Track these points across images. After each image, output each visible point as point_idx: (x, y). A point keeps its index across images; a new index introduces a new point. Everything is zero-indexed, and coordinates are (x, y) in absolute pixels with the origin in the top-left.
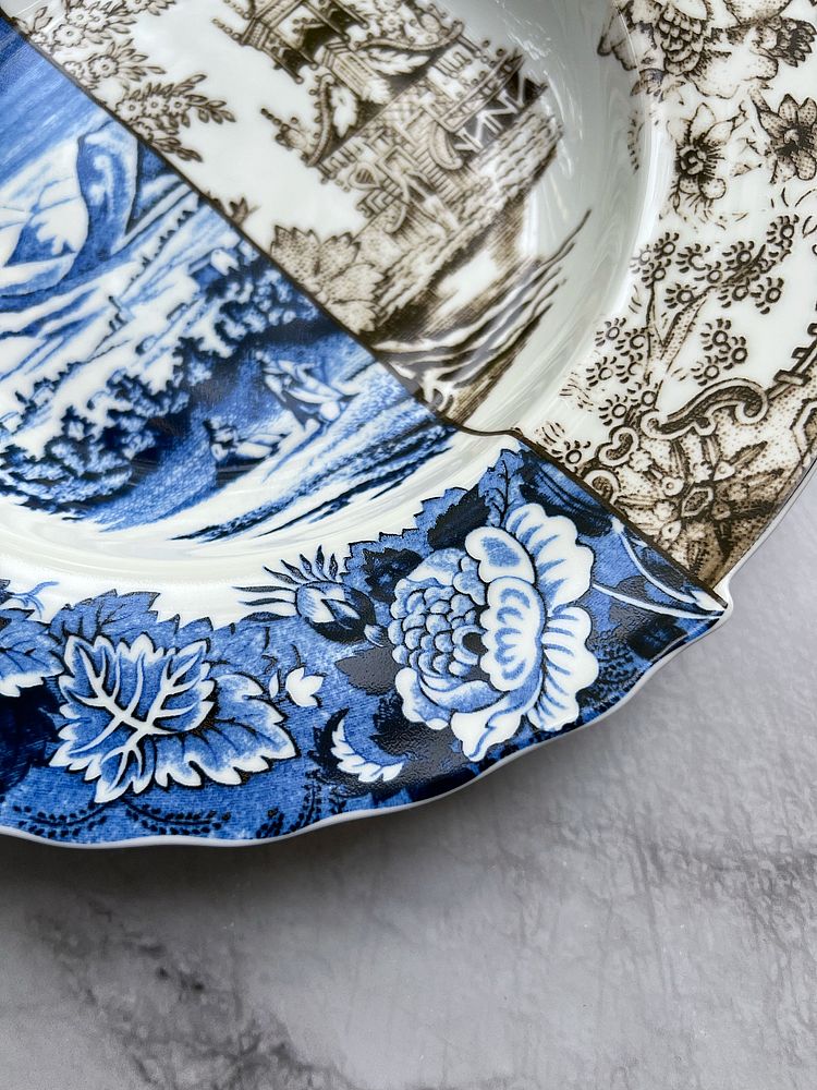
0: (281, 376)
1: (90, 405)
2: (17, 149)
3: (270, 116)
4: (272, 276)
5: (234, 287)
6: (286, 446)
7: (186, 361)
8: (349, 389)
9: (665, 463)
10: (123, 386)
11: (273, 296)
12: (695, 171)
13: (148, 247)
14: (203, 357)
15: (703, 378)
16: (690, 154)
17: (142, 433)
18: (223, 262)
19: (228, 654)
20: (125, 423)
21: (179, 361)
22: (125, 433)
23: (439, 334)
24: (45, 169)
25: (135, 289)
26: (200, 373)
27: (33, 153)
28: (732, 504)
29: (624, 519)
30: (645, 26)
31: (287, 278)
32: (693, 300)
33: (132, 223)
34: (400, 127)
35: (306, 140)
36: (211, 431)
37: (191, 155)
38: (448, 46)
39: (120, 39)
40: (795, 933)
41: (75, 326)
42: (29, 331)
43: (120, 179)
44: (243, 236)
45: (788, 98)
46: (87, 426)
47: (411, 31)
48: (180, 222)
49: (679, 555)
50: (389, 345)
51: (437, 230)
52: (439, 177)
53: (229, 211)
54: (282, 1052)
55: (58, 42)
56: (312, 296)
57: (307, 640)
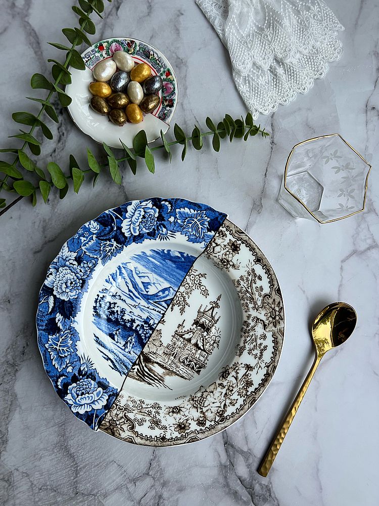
0: (131, 340)
1: (118, 307)
2: (166, 276)
3: (184, 322)
4: (151, 332)
5: (147, 326)
6: (118, 344)
7: (130, 321)
8: (132, 352)
9: (119, 416)
10: (123, 311)
11: (147, 333)
12: (174, 410)
13: (151, 307)
14: (132, 324)
15: (135, 419)
16: (178, 409)
17: (115, 318)
18: (151, 322)
19: (73, 356)
20: (116, 314)
21: (130, 320)
22: (114, 315)
23: (146, 366)
24: (163, 282)
25: (142, 307)
26: (128, 325)
27: (166, 279)
28: (113, 429)
29: (108, 412)
30: (202, 395)
31: (151, 335)
32: (149, 415)
33: (155, 302)
34: (187, 348)
35: (180, 330)
36: (118, 330)
37: (172, 309)
38: (207, 353)
39: (194, 288)
40: (56, 451)
41: (133, 299)
42: (130, 291)
43: (164, 297)
44: (158, 324)
45: (190, 424)
46: (114, 308)
47: (208, 344)
48: (158, 311)
49: (103, 422)
50: (142, 358)
51: (167, 360)
52: (178, 358)
53: (162, 320)
54: (17, 370)
55: (190, 276)
56: (148, 340)
57: (77, 367)
